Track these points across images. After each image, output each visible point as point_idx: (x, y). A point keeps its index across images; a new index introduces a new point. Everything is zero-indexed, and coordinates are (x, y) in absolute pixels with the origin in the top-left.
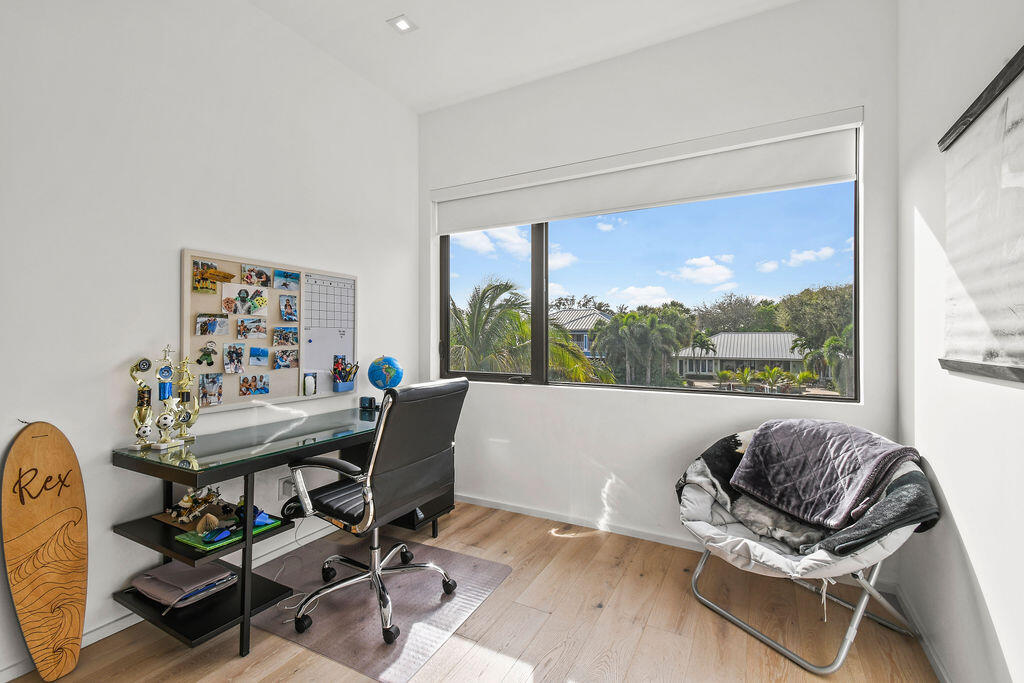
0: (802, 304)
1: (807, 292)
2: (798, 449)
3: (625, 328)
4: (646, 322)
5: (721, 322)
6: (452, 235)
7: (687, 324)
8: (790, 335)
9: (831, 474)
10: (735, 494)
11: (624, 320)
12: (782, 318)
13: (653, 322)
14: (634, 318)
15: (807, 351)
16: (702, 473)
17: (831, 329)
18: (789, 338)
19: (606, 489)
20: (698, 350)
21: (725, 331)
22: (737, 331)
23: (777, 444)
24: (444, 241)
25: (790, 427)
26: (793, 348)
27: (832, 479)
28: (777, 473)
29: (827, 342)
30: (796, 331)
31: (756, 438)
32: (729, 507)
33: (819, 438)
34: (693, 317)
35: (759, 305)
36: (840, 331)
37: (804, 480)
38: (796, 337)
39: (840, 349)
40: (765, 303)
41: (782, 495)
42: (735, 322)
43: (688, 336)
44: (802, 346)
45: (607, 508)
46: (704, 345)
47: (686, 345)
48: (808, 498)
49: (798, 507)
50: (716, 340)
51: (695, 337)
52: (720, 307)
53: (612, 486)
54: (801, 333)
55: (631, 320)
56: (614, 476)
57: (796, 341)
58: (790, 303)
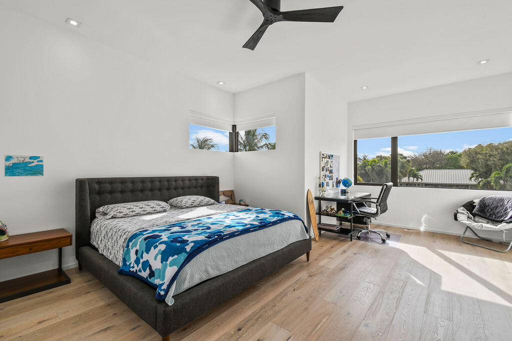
0: (476, 153)
1: (480, 146)
2: (495, 203)
3: (370, 167)
4: (382, 164)
5: (425, 164)
6: (358, 140)
7: (406, 165)
8: (468, 171)
9: (506, 208)
10: (474, 215)
11: (370, 163)
12: (464, 161)
13: (386, 163)
14: (375, 161)
15: (480, 179)
16: (463, 210)
17: (495, 168)
18: (469, 172)
19: (423, 218)
20: (411, 179)
21: (427, 168)
22: (435, 168)
23: (487, 202)
24: (355, 142)
25: (492, 198)
26: (471, 178)
27: (506, 209)
28: (488, 210)
29: (493, 175)
30: (473, 169)
31: (481, 201)
32: (473, 218)
33: (502, 200)
34: (409, 161)
35: (448, 154)
36: (501, 169)
37: (497, 211)
38: (473, 172)
39: (501, 178)
40: (452, 153)
41: (490, 215)
42: (434, 163)
43: (406, 171)
44: (477, 177)
45: (424, 224)
46: (415, 176)
47: (405, 176)
48: (498, 215)
49: (495, 218)
50: (421, 173)
51: (410, 172)
52: (424, 156)
53: (425, 217)
54: (475, 170)
55: (374, 163)
56: (426, 215)
57: (472, 174)
58: (469, 153)
